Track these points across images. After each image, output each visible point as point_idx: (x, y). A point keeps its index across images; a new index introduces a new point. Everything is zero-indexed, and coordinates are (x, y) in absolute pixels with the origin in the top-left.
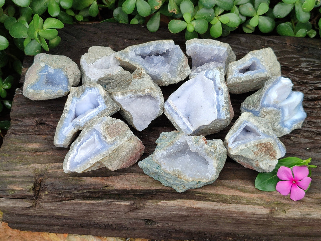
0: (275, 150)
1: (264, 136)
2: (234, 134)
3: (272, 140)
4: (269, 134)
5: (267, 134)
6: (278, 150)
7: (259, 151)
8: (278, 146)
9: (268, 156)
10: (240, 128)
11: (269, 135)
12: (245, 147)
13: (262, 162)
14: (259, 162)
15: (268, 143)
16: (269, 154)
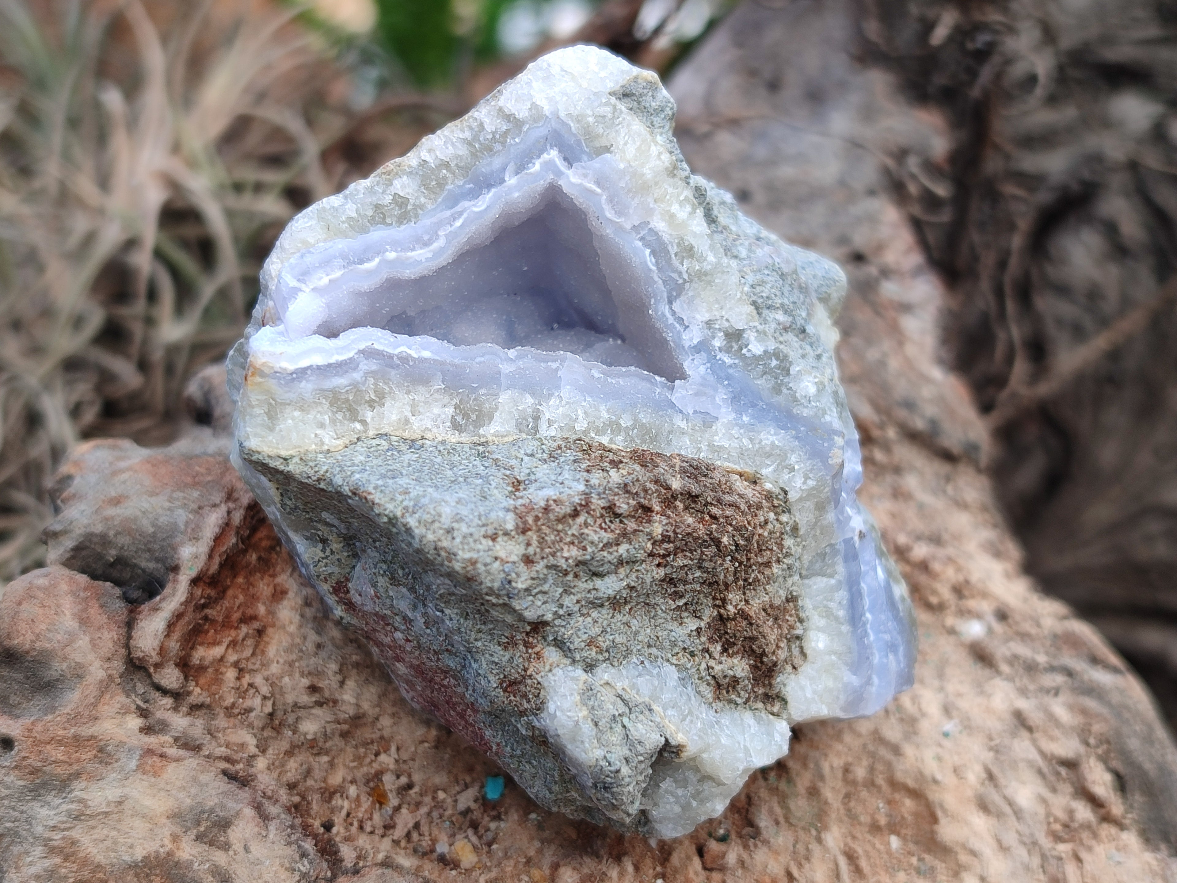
0: (791, 599)
1: (722, 395)
2: (377, 234)
3: (793, 459)
4: (777, 390)
5: (763, 383)
6: (828, 614)
7: (586, 505)
8: (841, 568)
9: (692, 624)
10: (474, 194)
11: (780, 400)
12: (454, 438)
13: (590, 667)
14: (552, 654)
15: (740, 486)
16: (709, 613)
